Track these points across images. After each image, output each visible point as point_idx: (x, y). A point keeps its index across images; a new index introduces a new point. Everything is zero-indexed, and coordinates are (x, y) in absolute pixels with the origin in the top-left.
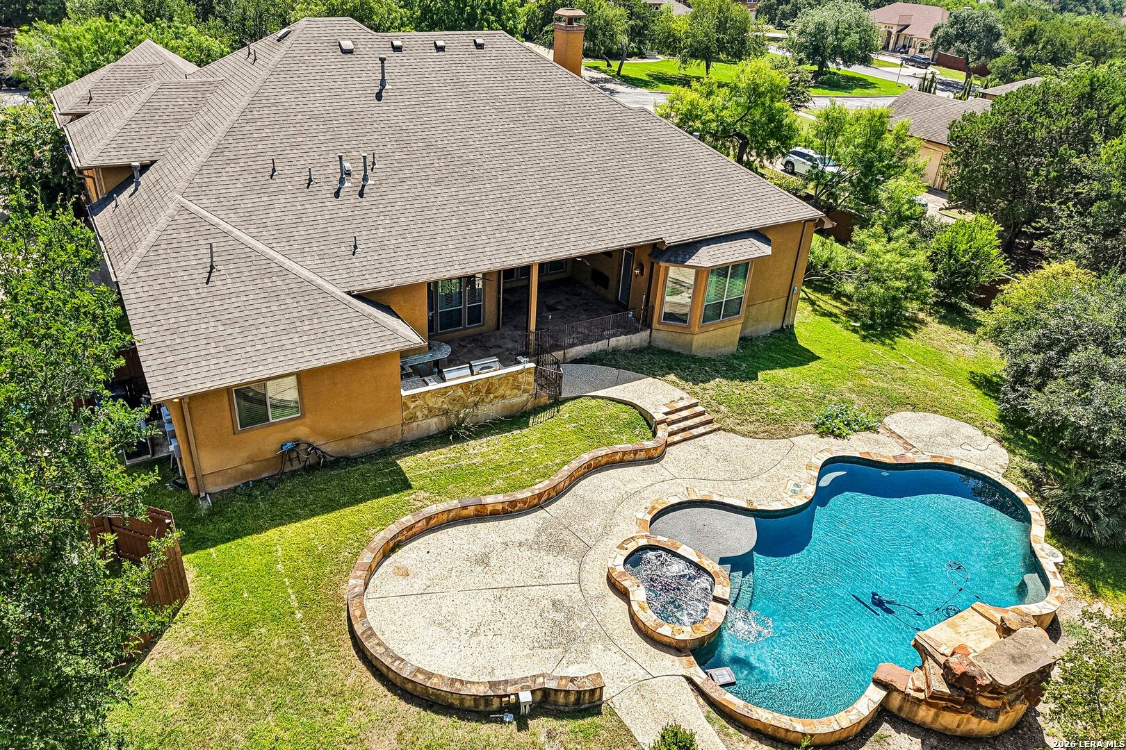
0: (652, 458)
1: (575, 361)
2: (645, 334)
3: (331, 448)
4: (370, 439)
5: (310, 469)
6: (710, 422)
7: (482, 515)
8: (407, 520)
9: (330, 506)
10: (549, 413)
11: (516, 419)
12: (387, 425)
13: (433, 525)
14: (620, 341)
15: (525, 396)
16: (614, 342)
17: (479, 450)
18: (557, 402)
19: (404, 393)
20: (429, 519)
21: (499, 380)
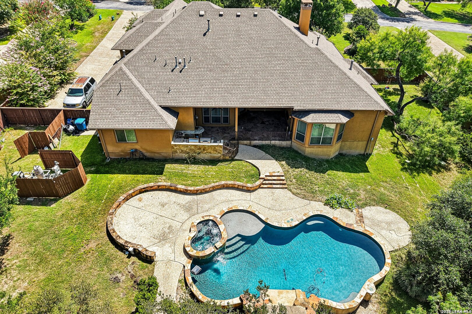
0: (249, 190)
1: (255, 146)
2: (289, 143)
3: (148, 154)
4: (161, 155)
5: (140, 159)
6: (285, 184)
7: (176, 191)
8: (152, 184)
9: (136, 173)
10: (227, 163)
11: (213, 162)
12: (166, 152)
13: (160, 189)
14: (277, 143)
15: (219, 155)
16: (273, 142)
17: (194, 169)
18: (233, 160)
19: (173, 143)
20: (159, 186)
21: (208, 147)
